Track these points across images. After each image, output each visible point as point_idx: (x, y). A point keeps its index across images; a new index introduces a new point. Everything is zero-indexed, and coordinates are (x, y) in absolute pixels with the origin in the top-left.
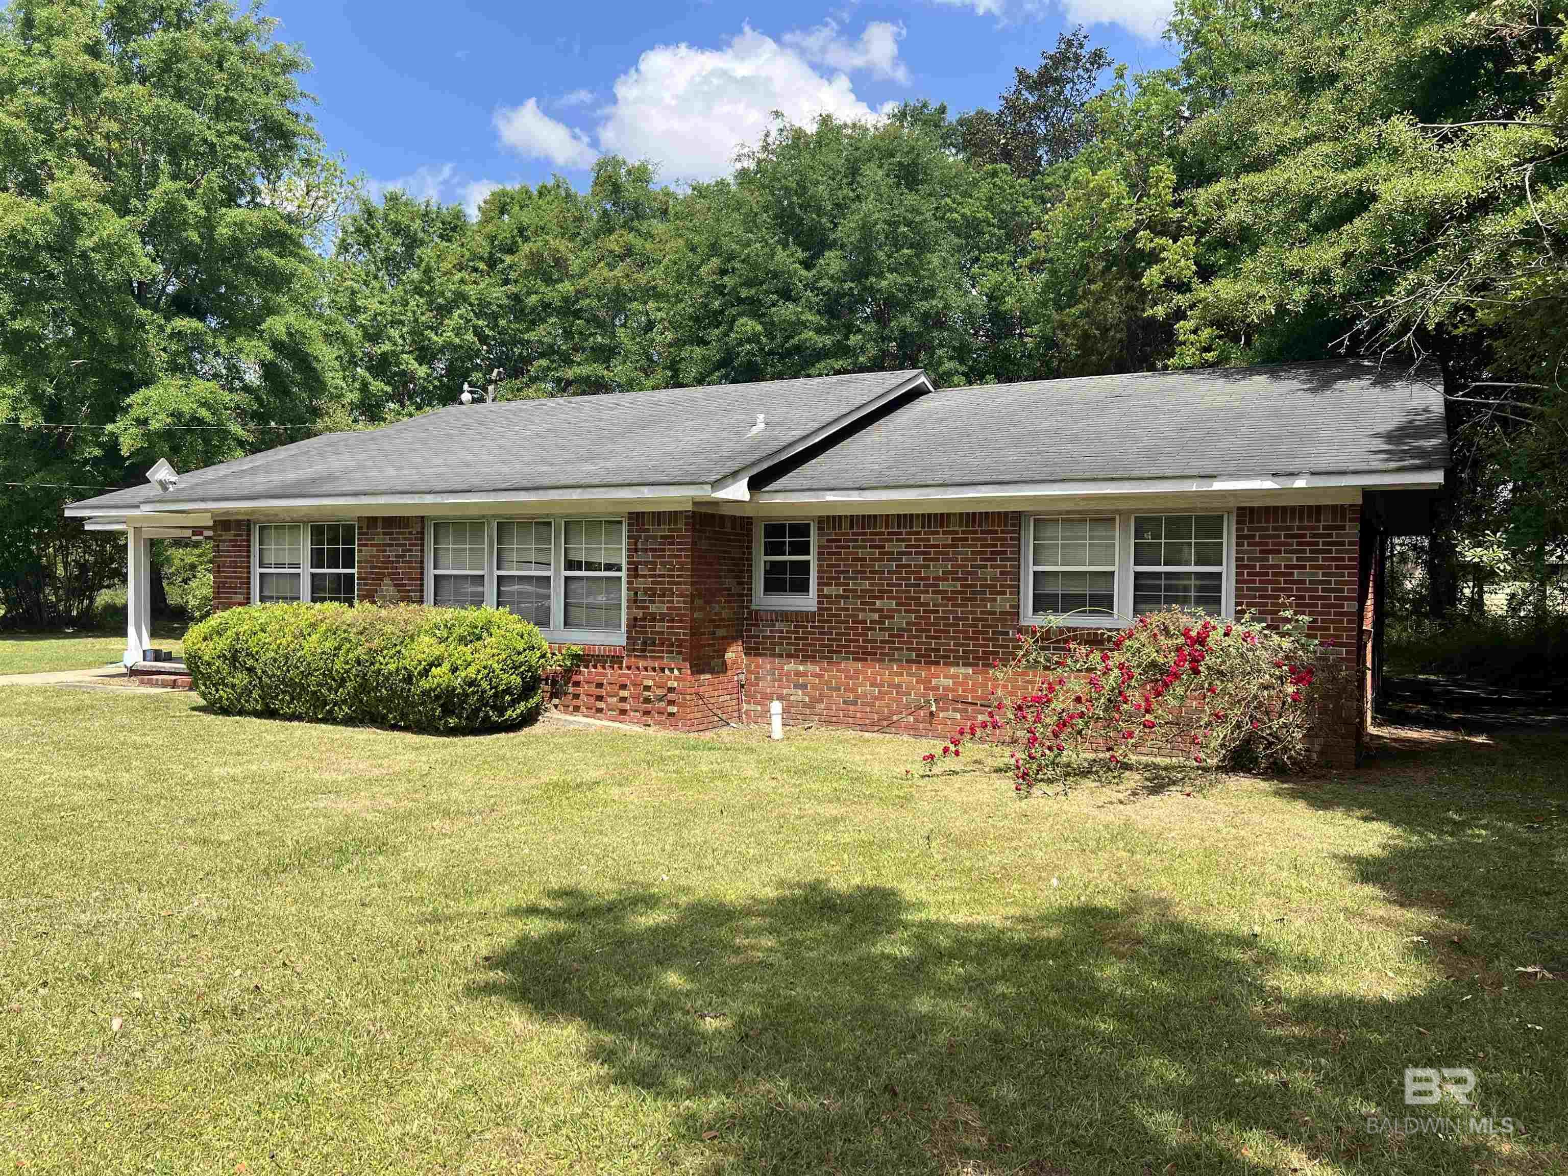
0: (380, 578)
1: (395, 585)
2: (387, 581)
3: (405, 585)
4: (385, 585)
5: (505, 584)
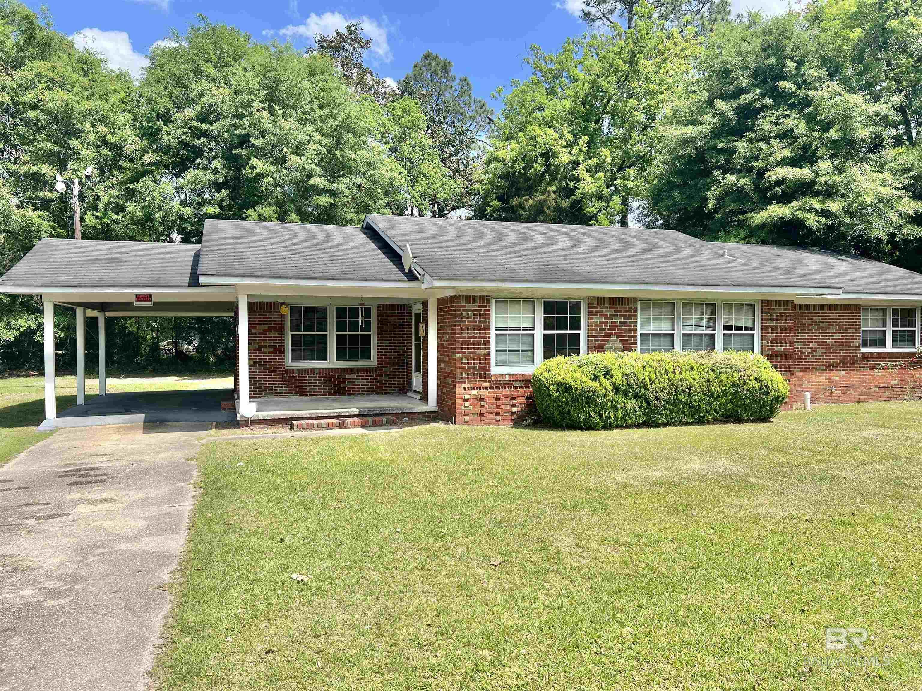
0: (608, 336)
1: (621, 340)
2: (614, 337)
3: (627, 340)
4: (612, 340)
5: (687, 338)
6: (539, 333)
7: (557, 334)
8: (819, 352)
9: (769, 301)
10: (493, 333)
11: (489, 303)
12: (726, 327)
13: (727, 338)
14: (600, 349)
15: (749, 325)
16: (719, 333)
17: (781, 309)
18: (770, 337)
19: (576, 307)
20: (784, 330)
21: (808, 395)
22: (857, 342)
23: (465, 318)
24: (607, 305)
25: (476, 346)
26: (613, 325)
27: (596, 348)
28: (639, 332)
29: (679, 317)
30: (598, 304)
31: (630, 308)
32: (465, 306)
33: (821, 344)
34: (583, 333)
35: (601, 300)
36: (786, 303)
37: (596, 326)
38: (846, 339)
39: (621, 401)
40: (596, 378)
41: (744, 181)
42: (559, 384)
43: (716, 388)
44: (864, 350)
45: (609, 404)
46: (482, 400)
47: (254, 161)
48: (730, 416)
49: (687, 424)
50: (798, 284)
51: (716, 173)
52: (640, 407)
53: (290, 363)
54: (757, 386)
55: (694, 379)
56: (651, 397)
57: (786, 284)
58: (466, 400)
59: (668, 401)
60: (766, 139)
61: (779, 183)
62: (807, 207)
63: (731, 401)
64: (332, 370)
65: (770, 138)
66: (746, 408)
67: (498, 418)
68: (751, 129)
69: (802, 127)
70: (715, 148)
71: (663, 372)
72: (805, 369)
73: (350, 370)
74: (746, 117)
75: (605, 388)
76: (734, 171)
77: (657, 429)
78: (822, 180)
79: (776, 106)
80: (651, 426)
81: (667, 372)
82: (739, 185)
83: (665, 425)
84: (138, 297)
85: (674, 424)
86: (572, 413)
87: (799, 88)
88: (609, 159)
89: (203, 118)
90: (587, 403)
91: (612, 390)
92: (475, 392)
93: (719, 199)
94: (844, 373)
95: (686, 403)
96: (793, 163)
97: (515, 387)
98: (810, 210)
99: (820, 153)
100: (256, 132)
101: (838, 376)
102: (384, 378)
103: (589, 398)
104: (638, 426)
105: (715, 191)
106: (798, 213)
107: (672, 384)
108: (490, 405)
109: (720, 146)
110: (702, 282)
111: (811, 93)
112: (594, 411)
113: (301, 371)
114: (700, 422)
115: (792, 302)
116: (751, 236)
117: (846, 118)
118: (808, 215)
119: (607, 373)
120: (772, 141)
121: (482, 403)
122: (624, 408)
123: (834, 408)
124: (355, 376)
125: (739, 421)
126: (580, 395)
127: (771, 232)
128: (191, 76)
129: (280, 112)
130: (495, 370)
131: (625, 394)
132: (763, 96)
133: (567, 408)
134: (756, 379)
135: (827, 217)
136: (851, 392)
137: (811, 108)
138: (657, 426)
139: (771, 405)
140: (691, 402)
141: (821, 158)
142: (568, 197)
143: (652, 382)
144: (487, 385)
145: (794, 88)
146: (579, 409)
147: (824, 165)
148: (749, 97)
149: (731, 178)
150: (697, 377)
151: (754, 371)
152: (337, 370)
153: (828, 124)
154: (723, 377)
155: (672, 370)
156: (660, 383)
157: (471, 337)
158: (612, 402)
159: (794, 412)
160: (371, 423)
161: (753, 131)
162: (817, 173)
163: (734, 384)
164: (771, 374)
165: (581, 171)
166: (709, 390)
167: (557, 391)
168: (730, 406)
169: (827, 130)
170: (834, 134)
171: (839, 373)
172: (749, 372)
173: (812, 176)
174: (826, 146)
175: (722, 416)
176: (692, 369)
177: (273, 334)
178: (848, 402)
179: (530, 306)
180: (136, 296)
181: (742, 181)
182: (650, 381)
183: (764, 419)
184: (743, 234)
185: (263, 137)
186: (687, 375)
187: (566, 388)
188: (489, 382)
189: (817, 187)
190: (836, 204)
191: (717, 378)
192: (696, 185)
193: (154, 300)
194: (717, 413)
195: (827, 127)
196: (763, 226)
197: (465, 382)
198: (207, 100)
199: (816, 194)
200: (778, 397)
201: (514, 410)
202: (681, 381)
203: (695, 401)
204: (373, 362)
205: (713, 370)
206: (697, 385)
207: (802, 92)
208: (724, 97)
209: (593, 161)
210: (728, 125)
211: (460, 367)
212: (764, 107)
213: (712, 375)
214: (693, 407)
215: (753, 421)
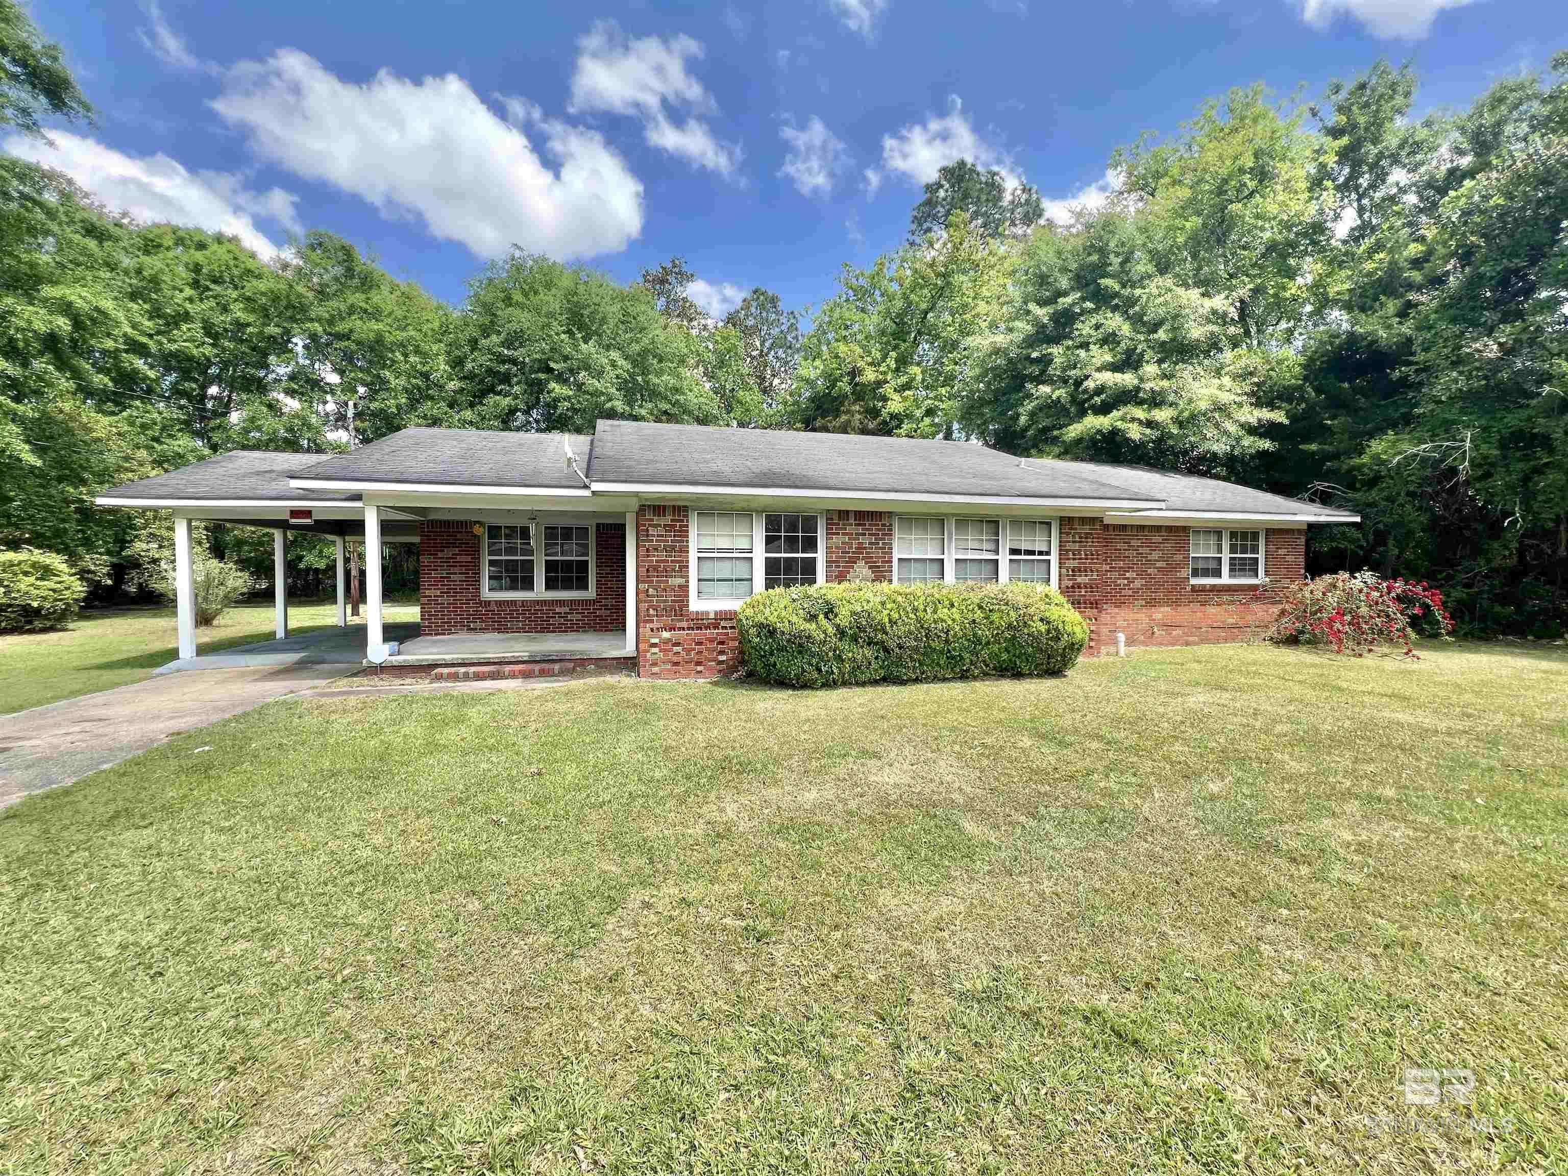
0: (853, 561)
1: (870, 567)
2: (863, 563)
3: (879, 567)
4: (859, 567)
5: (962, 565)
6: (760, 555)
7: (786, 559)
8: (1138, 584)
9: (1071, 519)
10: (693, 556)
11: (687, 516)
12: (1014, 551)
13: (1015, 565)
14: (841, 578)
15: (1044, 548)
16: (1004, 558)
17: (1086, 529)
18: (1072, 564)
19: (810, 524)
20: (1089, 555)
21: (1121, 637)
22: (1186, 572)
23: (653, 536)
24: (852, 521)
25: (667, 573)
26: (860, 548)
27: (837, 577)
28: (896, 556)
29: (950, 539)
30: (840, 519)
31: (884, 525)
32: (652, 520)
33: (1141, 574)
34: (820, 556)
35: (844, 515)
36: (1093, 520)
37: (837, 548)
38: (1173, 567)
39: (850, 651)
40: (813, 618)
41: (1061, 393)
42: (761, 626)
43: (984, 633)
44: (1194, 581)
45: (831, 654)
46: (677, 644)
47: (553, 385)
48: (1006, 669)
49: (945, 680)
50: (1108, 495)
51: (1028, 386)
52: (876, 658)
53: (487, 594)
54: (1043, 628)
55: (954, 620)
56: (892, 644)
57: (1091, 494)
58: (654, 645)
59: (916, 649)
60: (1085, 346)
61: (1099, 390)
62: (1129, 416)
63: (1006, 649)
64: (538, 602)
65: (1089, 343)
66: (1027, 658)
67: (699, 668)
68: (1068, 337)
69: (1126, 329)
70: (1028, 358)
71: (909, 609)
72: (1119, 605)
73: (561, 603)
74: (1064, 325)
75: (825, 632)
76: (1050, 381)
77: (901, 688)
78: (1148, 386)
79: (1096, 310)
80: (894, 683)
81: (915, 610)
82: (1054, 397)
83: (917, 680)
84: (295, 513)
85: (927, 680)
86: (778, 666)
87: (1124, 286)
88: (919, 378)
89: (508, 343)
90: (800, 652)
91: (835, 635)
92: (666, 635)
93: (1032, 414)
94: (1168, 609)
95: (942, 652)
96: (1115, 368)
97: (723, 628)
98: (1133, 420)
99: (1146, 357)
100: (556, 356)
101: (1162, 613)
102: (603, 612)
103: (800, 645)
104: (875, 683)
105: (1029, 406)
106: (1119, 423)
107: (922, 627)
108: (688, 651)
109: (1035, 355)
110: (978, 492)
111: (1138, 292)
112: (810, 664)
113: (499, 603)
114: (964, 676)
115: (1101, 520)
116: (1066, 452)
117: (1176, 317)
118: (1130, 425)
119: (830, 611)
120: (1092, 347)
121: (676, 649)
122: (854, 660)
123: (1155, 652)
124: (567, 609)
125: (1018, 675)
126: (789, 641)
127: (1088, 448)
128: (500, 304)
129: (580, 336)
130: (695, 605)
131: (855, 639)
132: (1083, 299)
133: (772, 660)
134: (1042, 620)
135: (1152, 428)
136: (1177, 632)
137: (1137, 308)
138: (903, 683)
139: (1063, 656)
140: (949, 651)
141: (1148, 362)
142: (875, 418)
143: (893, 622)
144: (684, 624)
145: (1117, 287)
146: (789, 661)
147: (1150, 369)
148: (1068, 300)
149: (1045, 389)
150: (957, 616)
151: (1038, 608)
152: (544, 602)
153: (1155, 325)
154: (995, 617)
155: (922, 607)
156: (905, 624)
157: (663, 561)
158: (835, 651)
159: (1103, 659)
160: (537, 673)
161: (1072, 339)
162: (1141, 380)
163: (1010, 626)
164: (1064, 612)
165: (888, 390)
166: (975, 635)
167: (759, 635)
168: (1005, 656)
169: (1155, 331)
170: (1162, 335)
171: (1162, 609)
172: (1032, 610)
173: (1136, 382)
174: (1153, 348)
175: (995, 668)
176: (952, 605)
177: (464, 558)
178: (1173, 645)
179: (747, 520)
180: (292, 512)
181: (1057, 393)
182: (890, 621)
183: (1055, 672)
184: (1057, 450)
185: (565, 362)
186: (943, 612)
187: (769, 631)
188: (687, 621)
189: (1141, 395)
190: (1162, 413)
191: (987, 618)
192: (1008, 400)
193: (316, 516)
194: (987, 666)
195: (1155, 327)
196: (1079, 441)
197: (652, 621)
198: (514, 326)
199: (1140, 403)
200: (1073, 644)
201: (723, 658)
202: (935, 622)
203: (954, 649)
204: (591, 593)
205: (980, 607)
206: (957, 628)
207: (1126, 292)
208: (1042, 303)
209: (904, 379)
210: (1044, 332)
211: (645, 602)
212: (1083, 312)
213: (979, 614)
214: (953, 657)
215: (1039, 676)
